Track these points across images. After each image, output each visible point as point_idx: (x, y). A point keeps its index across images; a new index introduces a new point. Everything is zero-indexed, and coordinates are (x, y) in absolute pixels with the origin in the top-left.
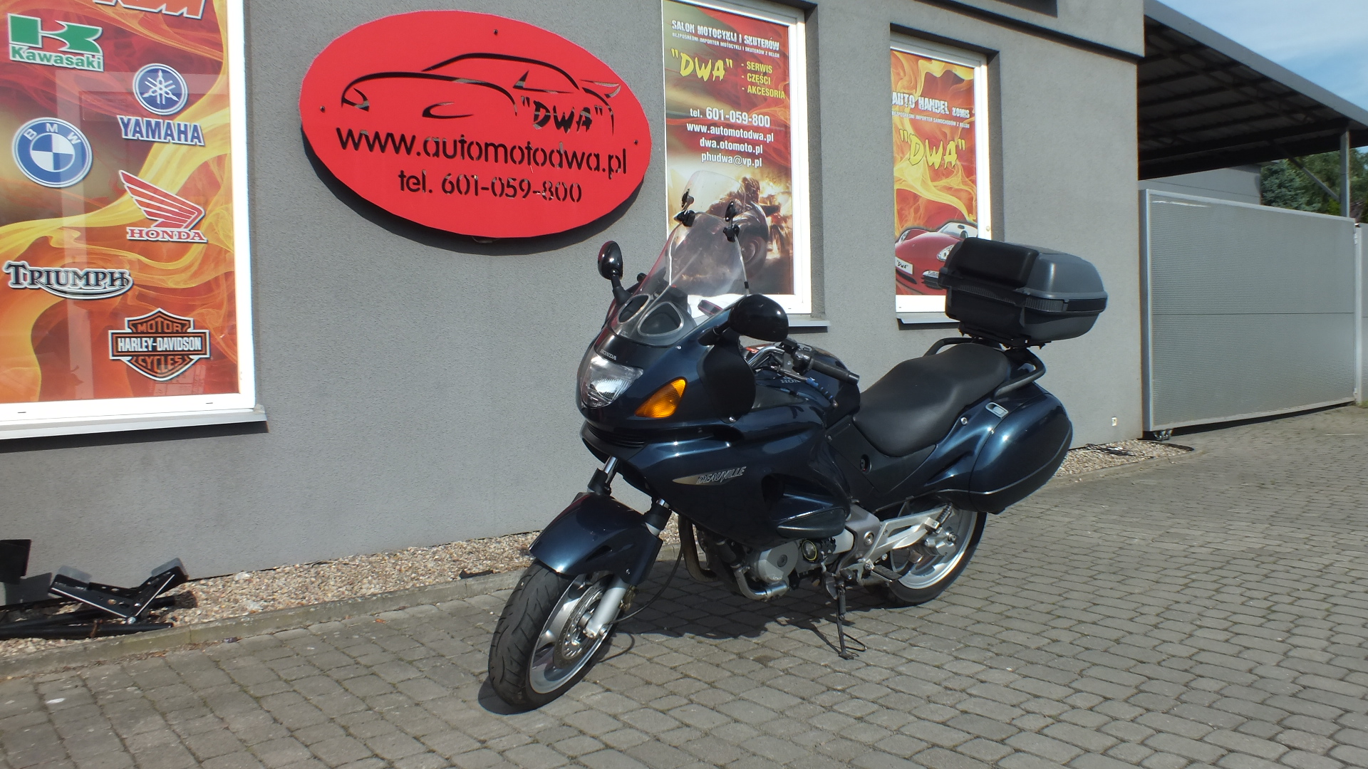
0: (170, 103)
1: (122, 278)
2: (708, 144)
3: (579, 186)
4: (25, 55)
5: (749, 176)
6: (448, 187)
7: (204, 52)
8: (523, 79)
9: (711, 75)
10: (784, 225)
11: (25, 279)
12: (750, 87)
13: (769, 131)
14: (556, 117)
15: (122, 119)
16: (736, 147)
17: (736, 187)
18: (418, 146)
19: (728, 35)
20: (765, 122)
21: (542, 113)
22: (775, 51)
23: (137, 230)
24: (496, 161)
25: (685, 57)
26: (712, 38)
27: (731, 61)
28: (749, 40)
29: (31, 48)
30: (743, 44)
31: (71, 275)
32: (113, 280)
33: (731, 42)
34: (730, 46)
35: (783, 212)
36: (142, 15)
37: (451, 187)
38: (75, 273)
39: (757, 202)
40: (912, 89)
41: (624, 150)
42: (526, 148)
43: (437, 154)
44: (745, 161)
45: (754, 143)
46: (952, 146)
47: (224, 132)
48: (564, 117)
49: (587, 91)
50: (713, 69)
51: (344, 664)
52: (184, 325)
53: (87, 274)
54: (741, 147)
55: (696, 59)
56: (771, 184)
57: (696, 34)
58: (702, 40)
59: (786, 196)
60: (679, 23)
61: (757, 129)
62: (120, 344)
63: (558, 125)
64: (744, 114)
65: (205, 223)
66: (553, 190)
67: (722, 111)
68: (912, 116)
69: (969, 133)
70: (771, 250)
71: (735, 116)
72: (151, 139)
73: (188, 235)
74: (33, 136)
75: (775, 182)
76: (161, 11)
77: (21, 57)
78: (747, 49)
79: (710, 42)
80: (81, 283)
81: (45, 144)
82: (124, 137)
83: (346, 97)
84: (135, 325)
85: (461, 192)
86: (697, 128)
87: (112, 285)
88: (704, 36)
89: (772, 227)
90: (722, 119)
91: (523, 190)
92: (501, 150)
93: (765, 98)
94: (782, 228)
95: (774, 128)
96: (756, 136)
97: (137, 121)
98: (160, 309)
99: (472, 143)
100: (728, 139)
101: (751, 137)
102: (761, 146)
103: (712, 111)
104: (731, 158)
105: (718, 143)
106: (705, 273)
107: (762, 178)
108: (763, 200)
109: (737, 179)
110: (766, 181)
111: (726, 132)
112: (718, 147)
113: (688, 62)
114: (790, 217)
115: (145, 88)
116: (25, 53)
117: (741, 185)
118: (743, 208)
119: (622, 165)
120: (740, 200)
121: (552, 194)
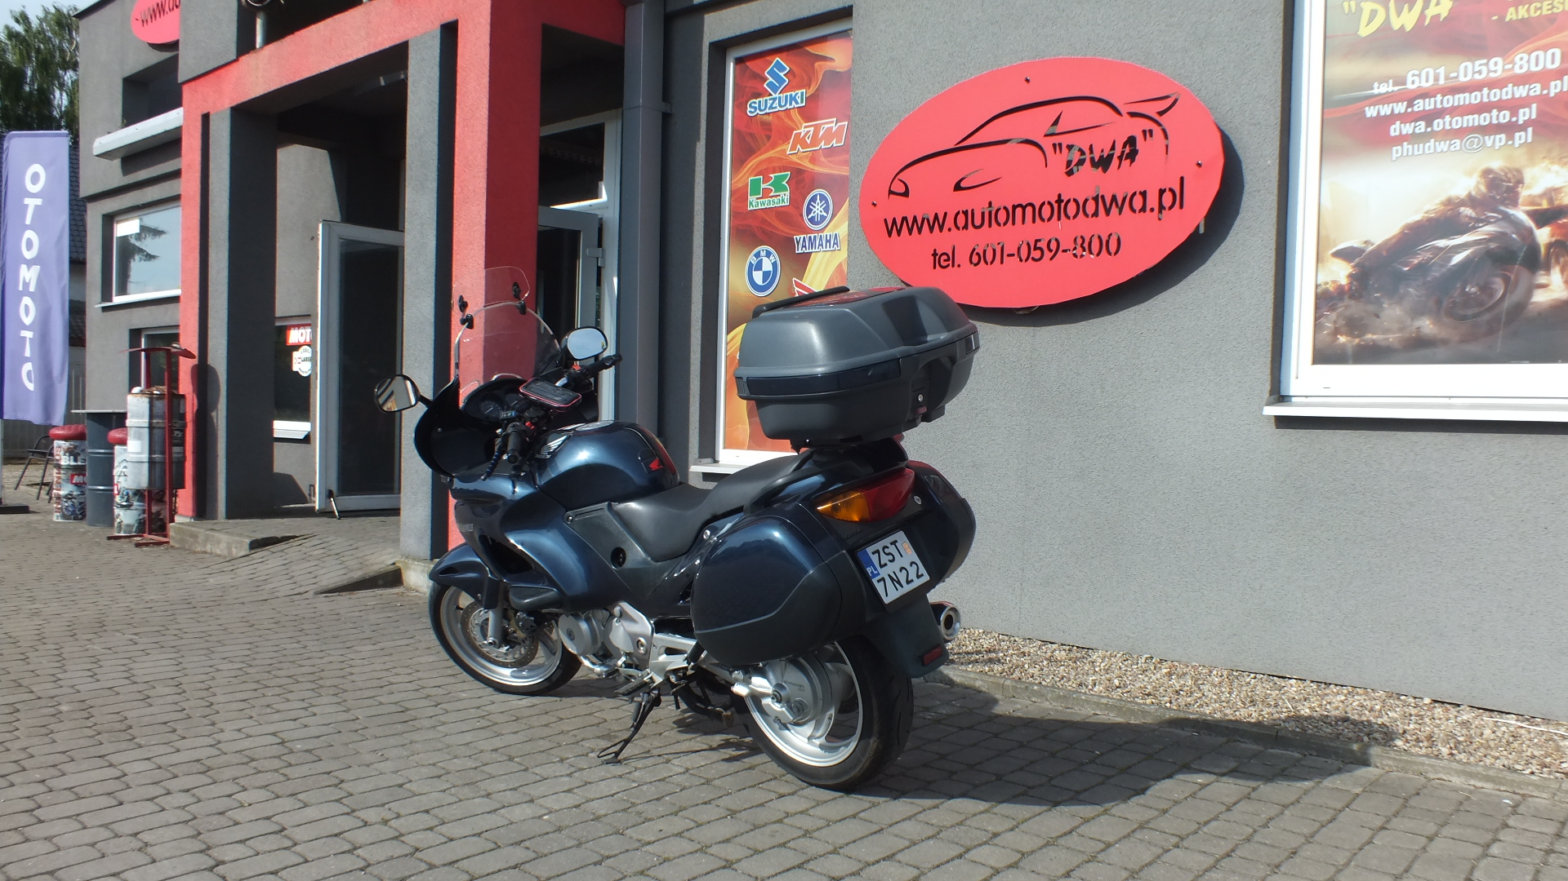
0: (823, 218)
2: (1408, 129)
3: (1117, 236)
5: (1497, 164)
8: (1056, 123)
9: (1422, 16)
12: (1509, 10)
13: (1558, 74)
14: (1092, 159)
15: (797, 238)
16: (1458, 122)
18: (949, 222)
20: (1544, 60)
21: (1076, 157)
24: (1024, 222)
25: (1367, 7)
29: (758, 198)
36: (811, 154)
37: (978, 258)
39: (1514, 202)
41: (1182, 179)
42: (1056, 202)
43: (966, 227)
44: (1489, 140)
45: (1514, 106)
48: (1102, 155)
49: (1133, 115)
50: (1426, 6)
54: (1483, 119)
55: (1391, 2)
56: (1556, 167)
61: (1526, 79)
63: (1093, 166)
64: (1493, 61)
66: (1086, 245)
67: (1442, 69)
70: (1548, 286)
71: (1468, 70)
72: (811, 250)
74: (754, 261)
76: (820, 147)
77: (753, 206)
81: (759, 267)
82: (797, 252)
83: (892, 189)
85: (987, 263)
86: (1385, 110)
89: (1550, 246)
90: (1442, 81)
91: (1051, 251)
92: (1029, 210)
93: (1549, 19)
97: (804, 238)
99: (999, 209)
100: (1454, 111)
101: (1510, 96)
102: (1534, 106)
103: (1419, 75)
104: (1458, 141)
105: (1429, 124)
106: (1387, 331)
107: (1532, 161)
108: (1532, 201)
109: (1469, 174)
110: (1544, 165)
111: (1450, 101)
112: (1429, 129)
113: (1374, 13)
115: (809, 211)
116: (755, 203)
117: (1478, 183)
118: (1479, 220)
119: (1179, 198)
120: (1473, 207)
121: (1084, 250)
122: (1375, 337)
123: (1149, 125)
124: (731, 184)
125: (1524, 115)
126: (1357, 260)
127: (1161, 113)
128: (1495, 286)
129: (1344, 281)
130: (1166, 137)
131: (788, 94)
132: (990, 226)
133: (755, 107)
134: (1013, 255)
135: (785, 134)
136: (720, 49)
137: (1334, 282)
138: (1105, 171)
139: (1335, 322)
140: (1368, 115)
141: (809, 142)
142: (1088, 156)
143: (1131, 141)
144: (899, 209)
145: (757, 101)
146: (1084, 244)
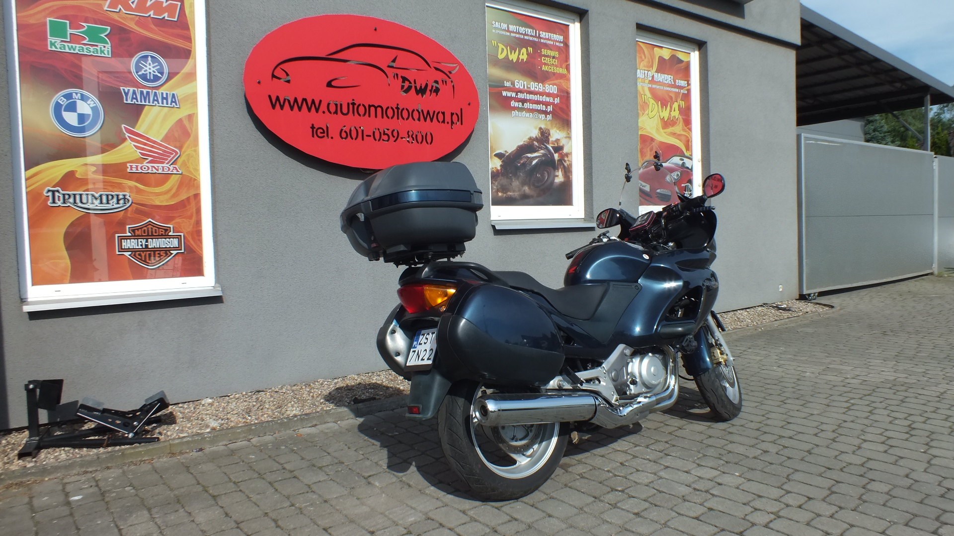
0: (156, 78)
1: (125, 198)
2: (516, 104)
3: (431, 134)
4: (58, 46)
5: (543, 126)
6: (344, 135)
7: (180, 43)
8: (394, 61)
9: (518, 58)
10: (566, 159)
11: (59, 200)
12: (544, 66)
13: (557, 96)
14: (416, 87)
15: (124, 89)
16: (535, 106)
17: (535, 133)
18: (323, 107)
19: (529, 31)
20: (553, 89)
21: (406, 84)
22: (560, 42)
23: (134, 165)
24: (376, 117)
25: (501, 46)
26: (519, 33)
27: (531, 49)
28: (543, 34)
29: (62, 41)
30: (539, 37)
31: (90, 197)
32: (118, 200)
33: (531, 36)
34: (531, 38)
35: (565, 151)
36: (137, 18)
37: (346, 135)
38: (93, 195)
39: (549, 143)
40: (650, 67)
41: (461, 109)
42: (396, 108)
43: (336, 112)
44: (540, 116)
45: (547, 104)
46: (676, 105)
47: (193, 98)
48: (421, 87)
49: (436, 69)
50: (519, 54)
51: (275, 469)
52: (167, 230)
53: (101, 196)
54: (540, 107)
55: (508, 47)
56: (558, 131)
57: (508, 31)
58: (513, 35)
59: (567, 139)
60: (497, 23)
61: (548, 95)
62: (123, 244)
63: (417, 92)
64: (540, 84)
65: (180, 161)
66: (414, 136)
67: (525, 83)
68: (650, 86)
69: (687, 97)
70: (557, 176)
71: (534, 86)
72: (143, 103)
73: (169, 169)
74: (64, 102)
75: (560, 130)
76: (150, 15)
77: (56, 48)
78: (542, 41)
79: (517, 36)
80: (97, 202)
81: (72, 107)
82: (125, 102)
83: (275, 74)
84: (134, 231)
85: (352, 138)
86: (509, 94)
87: (118, 203)
88: (513, 32)
89: (558, 160)
90: (526, 88)
91: (394, 137)
92: (379, 110)
93: (554, 74)
94: (565, 161)
95: (559, 94)
97: (134, 91)
98: (150, 220)
99: (359, 105)
100: (530, 101)
101: (545, 100)
102: (551, 106)
103: (519, 83)
104: (531, 114)
105: (523, 104)
106: (514, 191)
107: (552, 127)
108: (553, 142)
109: (536, 128)
110: (555, 129)
111: (529, 97)
112: (523, 107)
113: (503, 49)
114: (571, 153)
115: (138, 68)
116: (55, 44)
117: (538, 132)
118: (539, 148)
119: (460, 119)
120: (537, 142)
121: (413, 139)
122: (511, 194)
123: (445, 77)
126: (503, 159)
127: (450, 72)
128: (545, 175)
129: (499, 168)
130: (452, 86)
132: (354, 115)
134: (370, 136)
137: (495, 168)
138: (423, 96)
139: (497, 186)
140: (503, 95)
141: (133, 6)
142: (413, 85)
143: (436, 83)
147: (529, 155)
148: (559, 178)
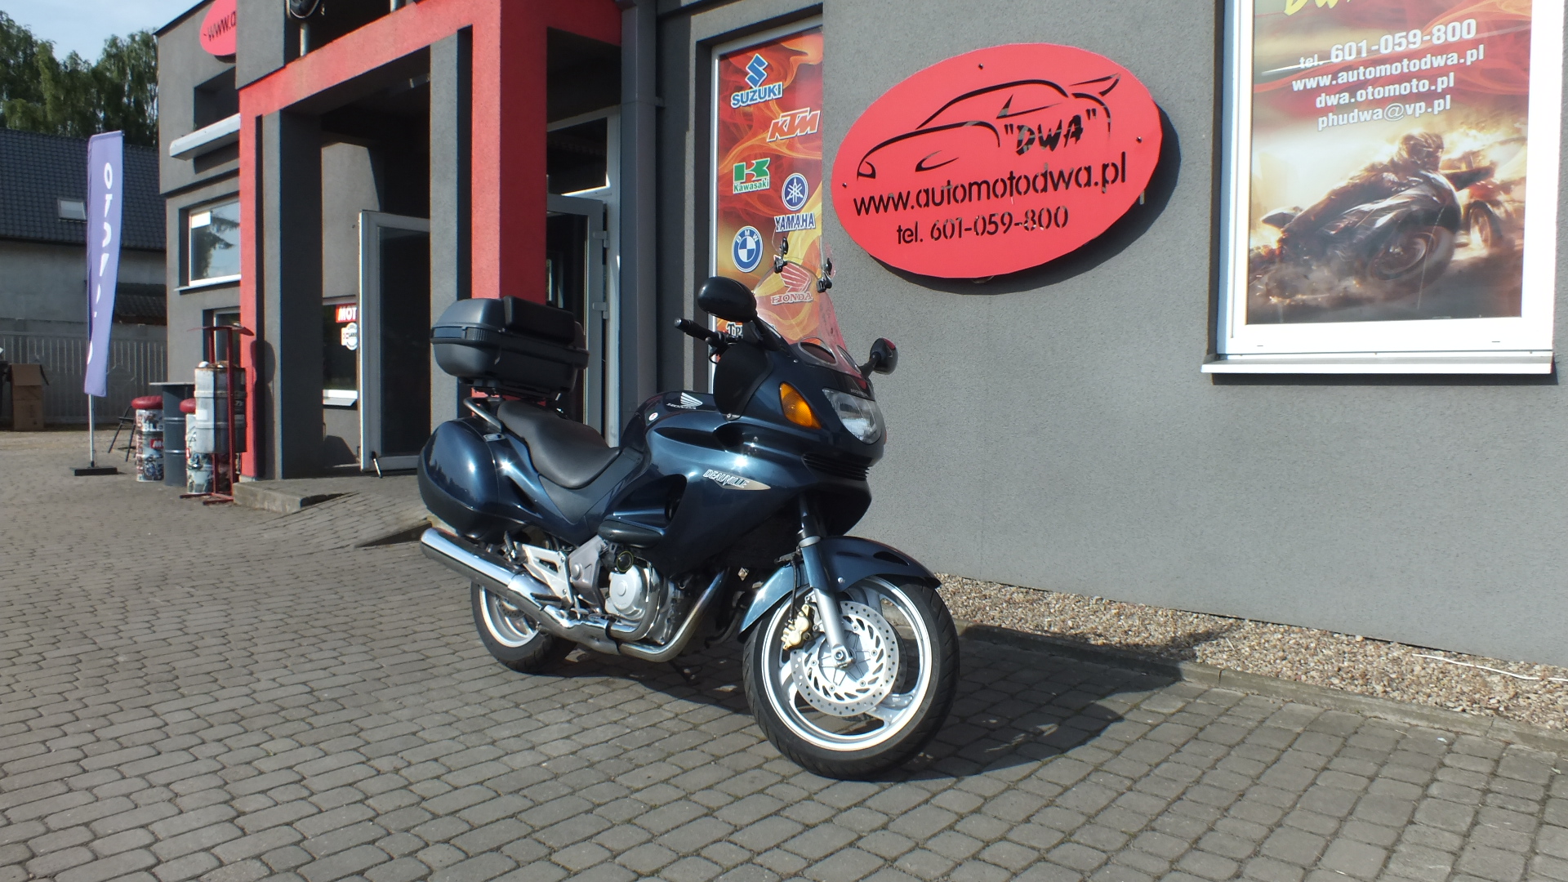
0: (800, 200)
2: (1333, 100)
3: (1064, 209)
5: (1417, 131)
6: (936, 234)
8: (1007, 106)
10: (1502, 197)
11: (735, 333)
13: (1474, 44)
14: (1041, 138)
15: (776, 219)
16: (1380, 92)
17: (1387, 150)
18: (912, 201)
20: (1466, 30)
21: (1026, 137)
23: (777, 297)
24: (980, 199)
29: (742, 183)
35: (1498, 177)
37: (938, 232)
41: (1123, 154)
42: (1008, 179)
43: (928, 204)
44: (1409, 109)
45: (1432, 75)
48: (1049, 134)
49: (1077, 96)
54: (1404, 89)
56: (1473, 132)
59: (1512, 146)
61: (1443, 49)
63: (1042, 145)
64: (1412, 33)
66: (1036, 218)
67: (1364, 43)
70: (1465, 245)
71: (1389, 43)
72: (789, 229)
73: (804, 296)
74: (740, 240)
75: (1483, 128)
76: (795, 135)
77: (738, 191)
81: (744, 245)
82: (778, 231)
83: (860, 171)
85: (946, 237)
86: (1311, 83)
89: (1469, 207)
90: (1364, 54)
91: (1004, 224)
92: (984, 187)
94: (1497, 204)
95: (1486, 35)
96: (1439, 61)
97: (783, 218)
99: (957, 187)
100: (1376, 82)
101: (1429, 66)
102: (1452, 75)
103: (1343, 50)
104: (1380, 110)
105: (1353, 95)
106: (1314, 291)
107: (1451, 126)
108: (1451, 164)
109: (1391, 141)
110: (1461, 130)
111: (1371, 73)
112: (1353, 100)
114: (1522, 181)
115: (787, 193)
116: (739, 187)
117: (1400, 149)
118: (1400, 185)
119: (1120, 172)
120: (1396, 173)
121: (1035, 223)
122: (1304, 297)
123: (1092, 105)
124: (718, 170)
125: (1443, 83)
126: (1287, 225)
127: (1103, 94)
128: (1418, 247)
129: (1275, 246)
130: (1108, 116)
131: (767, 86)
132: (949, 203)
133: (738, 100)
134: (970, 229)
135: (765, 124)
136: (707, 47)
137: (1265, 246)
138: (1052, 148)
139: (1267, 284)
140: (1296, 89)
141: (786, 130)
142: (1037, 136)
143: (1076, 120)
144: (868, 189)
145: (739, 94)
146: (1035, 218)
147: (1366, 207)
148: (1473, 246)
